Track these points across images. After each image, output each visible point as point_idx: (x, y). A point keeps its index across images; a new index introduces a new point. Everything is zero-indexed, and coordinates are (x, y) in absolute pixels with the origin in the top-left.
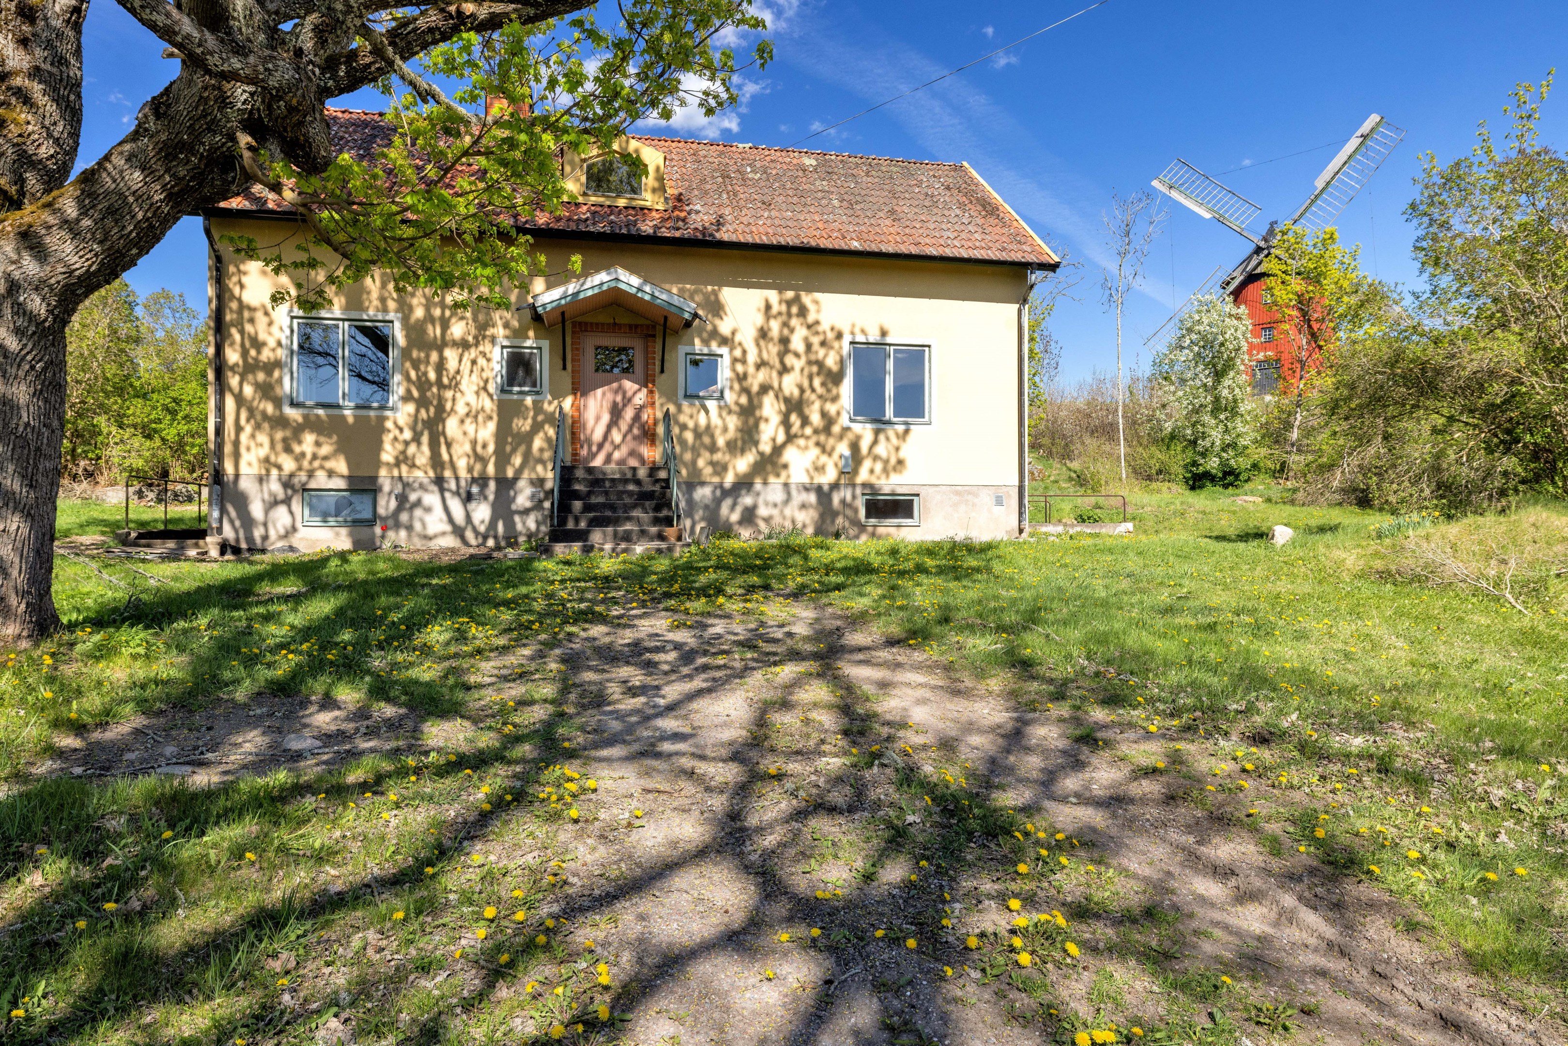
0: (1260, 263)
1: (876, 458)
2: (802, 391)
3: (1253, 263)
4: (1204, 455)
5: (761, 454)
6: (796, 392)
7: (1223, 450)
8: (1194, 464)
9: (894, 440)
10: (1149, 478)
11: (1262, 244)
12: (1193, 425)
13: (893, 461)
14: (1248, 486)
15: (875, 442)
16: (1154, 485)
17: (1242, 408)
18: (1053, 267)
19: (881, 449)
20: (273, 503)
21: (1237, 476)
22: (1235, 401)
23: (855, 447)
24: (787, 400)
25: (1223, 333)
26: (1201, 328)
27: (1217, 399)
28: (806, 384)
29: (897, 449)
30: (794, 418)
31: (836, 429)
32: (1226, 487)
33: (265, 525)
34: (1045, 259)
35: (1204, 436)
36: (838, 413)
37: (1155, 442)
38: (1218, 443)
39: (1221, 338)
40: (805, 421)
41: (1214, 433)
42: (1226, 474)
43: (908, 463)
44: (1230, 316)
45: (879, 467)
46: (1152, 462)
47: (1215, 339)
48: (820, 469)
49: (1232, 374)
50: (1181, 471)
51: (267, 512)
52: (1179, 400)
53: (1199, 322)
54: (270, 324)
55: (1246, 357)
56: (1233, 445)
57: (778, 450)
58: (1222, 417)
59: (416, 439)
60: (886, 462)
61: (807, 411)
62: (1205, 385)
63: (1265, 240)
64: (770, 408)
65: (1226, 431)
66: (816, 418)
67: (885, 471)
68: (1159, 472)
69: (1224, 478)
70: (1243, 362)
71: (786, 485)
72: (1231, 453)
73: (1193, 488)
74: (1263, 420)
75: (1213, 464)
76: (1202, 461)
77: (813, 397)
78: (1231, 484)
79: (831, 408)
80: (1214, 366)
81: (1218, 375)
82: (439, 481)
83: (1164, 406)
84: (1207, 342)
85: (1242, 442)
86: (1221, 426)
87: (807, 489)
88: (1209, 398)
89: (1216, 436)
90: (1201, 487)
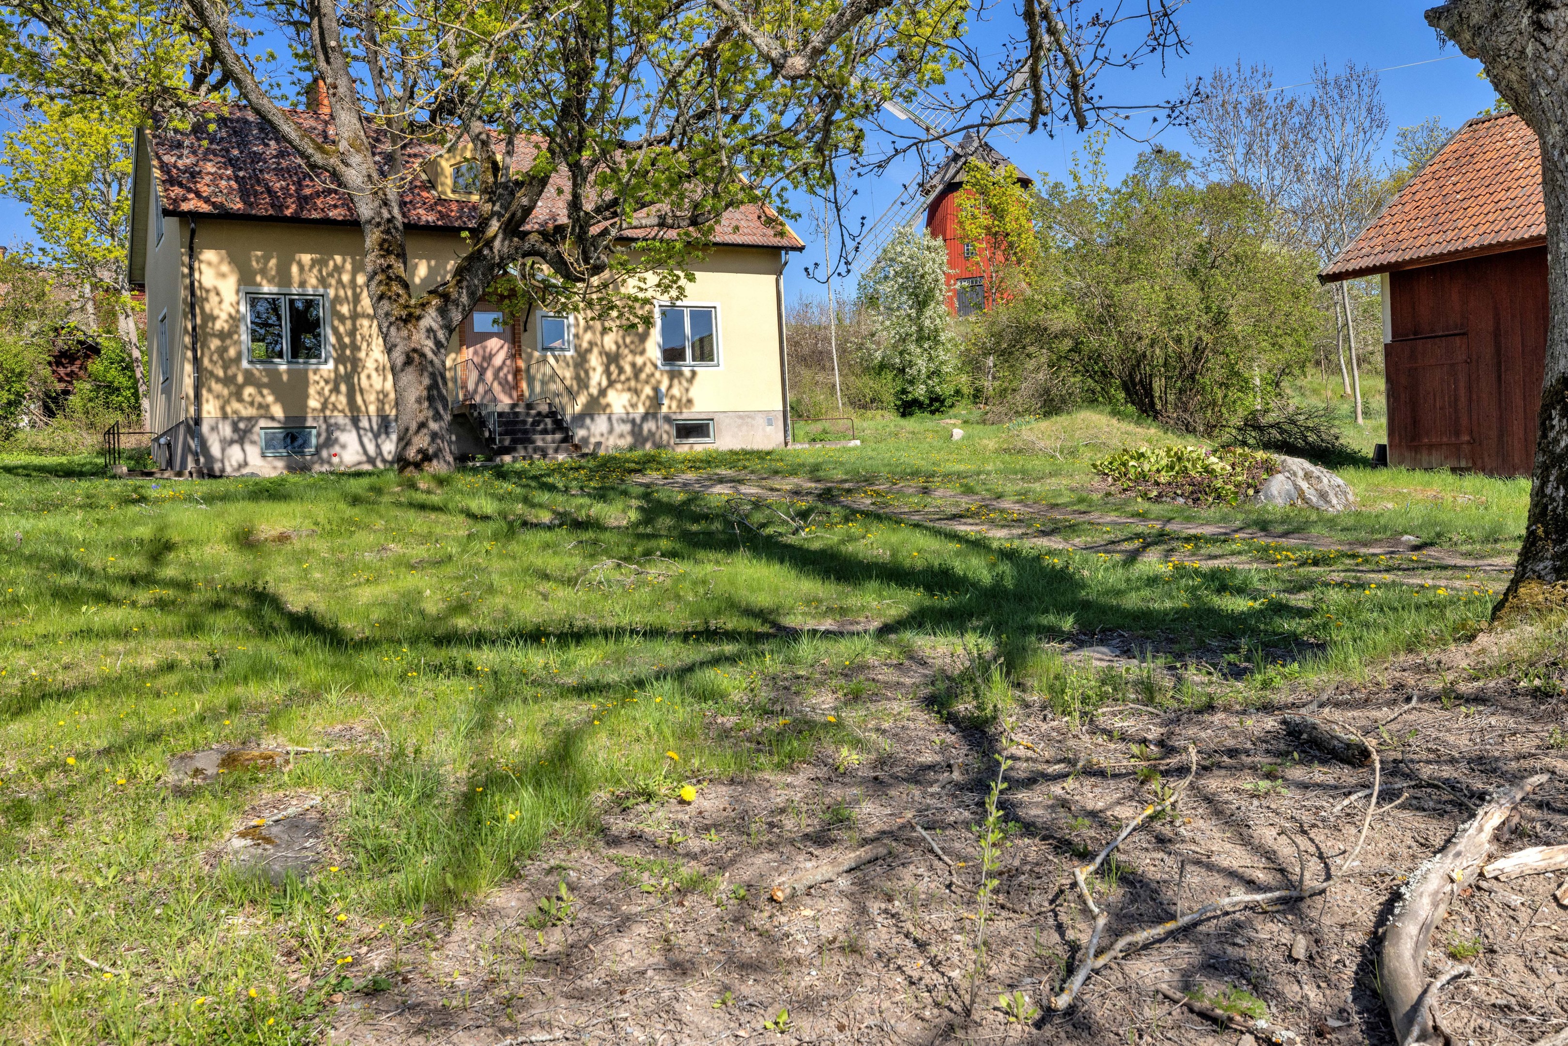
0: (957, 172)
1: (672, 398)
2: (618, 347)
3: (952, 171)
4: (911, 382)
5: (591, 395)
6: (614, 348)
7: (929, 377)
8: (904, 391)
9: (685, 384)
10: (865, 407)
11: (959, 151)
12: (901, 353)
13: (684, 400)
14: (952, 412)
15: (670, 386)
16: (869, 414)
17: (943, 337)
18: (801, 249)
19: (676, 391)
20: (226, 444)
21: (942, 402)
22: (936, 330)
23: (656, 390)
24: (608, 355)
25: (923, 266)
26: (903, 259)
27: (921, 329)
28: (621, 341)
29: (687, 390)
30: (613, 368)
31: (643, 376)
32: (933, 413)
33: (222, 461)
34: (794, 243)
35: (911, 364)
36: (645, 364)
37: (867, 370)
38: (924, 371)
39: (921, 271)
40: (621, 370)
41: (920, 362)
42: (932, 400)
43: (695, 401)
44: (929, 248)
45: (674, 405)
46: (867, 390)
47: (916, 270)
48: (634, 406)
49: (933, 305)
50: (892, 398)
51: (223, 450)
52: (886, 329)
53: (902, 254)
54: (221, 302)
55: (944, 287)
56: (936, 373)
57: (603, 392)
58: (926, 346)
59: (336, 390)
60: (680, 401)
61: (622, 363)
62: (909, 315)
63: (962, 146)
64: (595, 360)
65: (931, 359)
66: (628, 369)
67: (679, 406)
68: (873, 401)
69: (931, 405)
70: (942, 292)
71: (610, 419)
72: (936, 380)
73: (903, 415)
74: (962, 348)
75: (920, 391)
76: (910, 389)
77: (626, 351)
78: (937, 410)
79: (639, 360)
80: (917, 296)
81: (921, 305)
82: (355, 421)
83: (873, 335)
84: (907, 272)
85: (945, 369)
86: (926, 355)
87: (623, 421)
88: (914, 328)
89: (921, 363)
90: (911, 414)
